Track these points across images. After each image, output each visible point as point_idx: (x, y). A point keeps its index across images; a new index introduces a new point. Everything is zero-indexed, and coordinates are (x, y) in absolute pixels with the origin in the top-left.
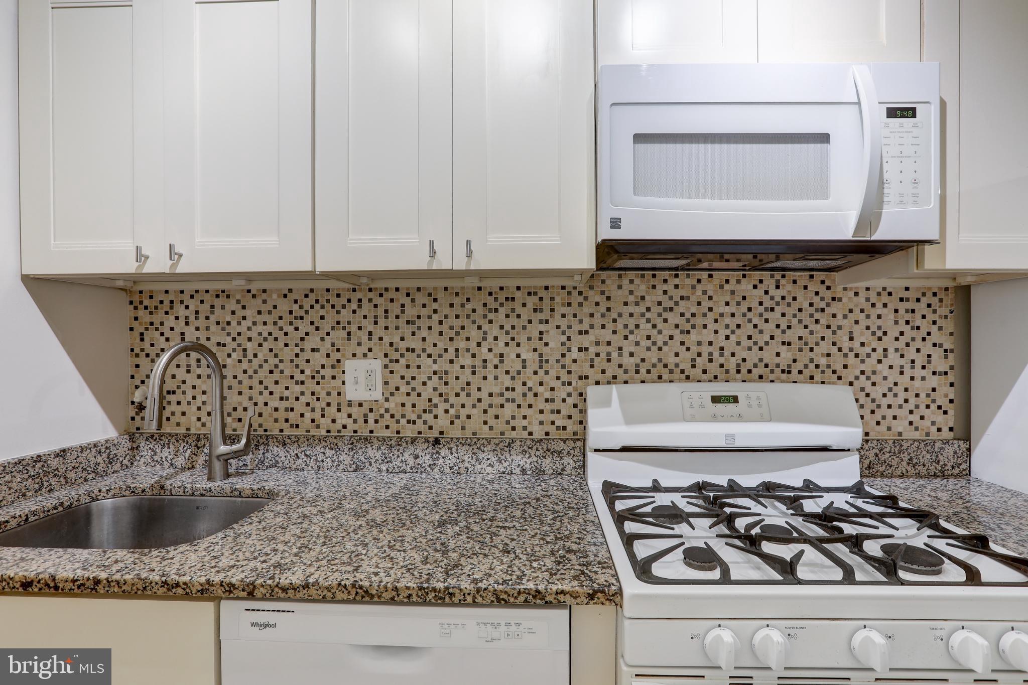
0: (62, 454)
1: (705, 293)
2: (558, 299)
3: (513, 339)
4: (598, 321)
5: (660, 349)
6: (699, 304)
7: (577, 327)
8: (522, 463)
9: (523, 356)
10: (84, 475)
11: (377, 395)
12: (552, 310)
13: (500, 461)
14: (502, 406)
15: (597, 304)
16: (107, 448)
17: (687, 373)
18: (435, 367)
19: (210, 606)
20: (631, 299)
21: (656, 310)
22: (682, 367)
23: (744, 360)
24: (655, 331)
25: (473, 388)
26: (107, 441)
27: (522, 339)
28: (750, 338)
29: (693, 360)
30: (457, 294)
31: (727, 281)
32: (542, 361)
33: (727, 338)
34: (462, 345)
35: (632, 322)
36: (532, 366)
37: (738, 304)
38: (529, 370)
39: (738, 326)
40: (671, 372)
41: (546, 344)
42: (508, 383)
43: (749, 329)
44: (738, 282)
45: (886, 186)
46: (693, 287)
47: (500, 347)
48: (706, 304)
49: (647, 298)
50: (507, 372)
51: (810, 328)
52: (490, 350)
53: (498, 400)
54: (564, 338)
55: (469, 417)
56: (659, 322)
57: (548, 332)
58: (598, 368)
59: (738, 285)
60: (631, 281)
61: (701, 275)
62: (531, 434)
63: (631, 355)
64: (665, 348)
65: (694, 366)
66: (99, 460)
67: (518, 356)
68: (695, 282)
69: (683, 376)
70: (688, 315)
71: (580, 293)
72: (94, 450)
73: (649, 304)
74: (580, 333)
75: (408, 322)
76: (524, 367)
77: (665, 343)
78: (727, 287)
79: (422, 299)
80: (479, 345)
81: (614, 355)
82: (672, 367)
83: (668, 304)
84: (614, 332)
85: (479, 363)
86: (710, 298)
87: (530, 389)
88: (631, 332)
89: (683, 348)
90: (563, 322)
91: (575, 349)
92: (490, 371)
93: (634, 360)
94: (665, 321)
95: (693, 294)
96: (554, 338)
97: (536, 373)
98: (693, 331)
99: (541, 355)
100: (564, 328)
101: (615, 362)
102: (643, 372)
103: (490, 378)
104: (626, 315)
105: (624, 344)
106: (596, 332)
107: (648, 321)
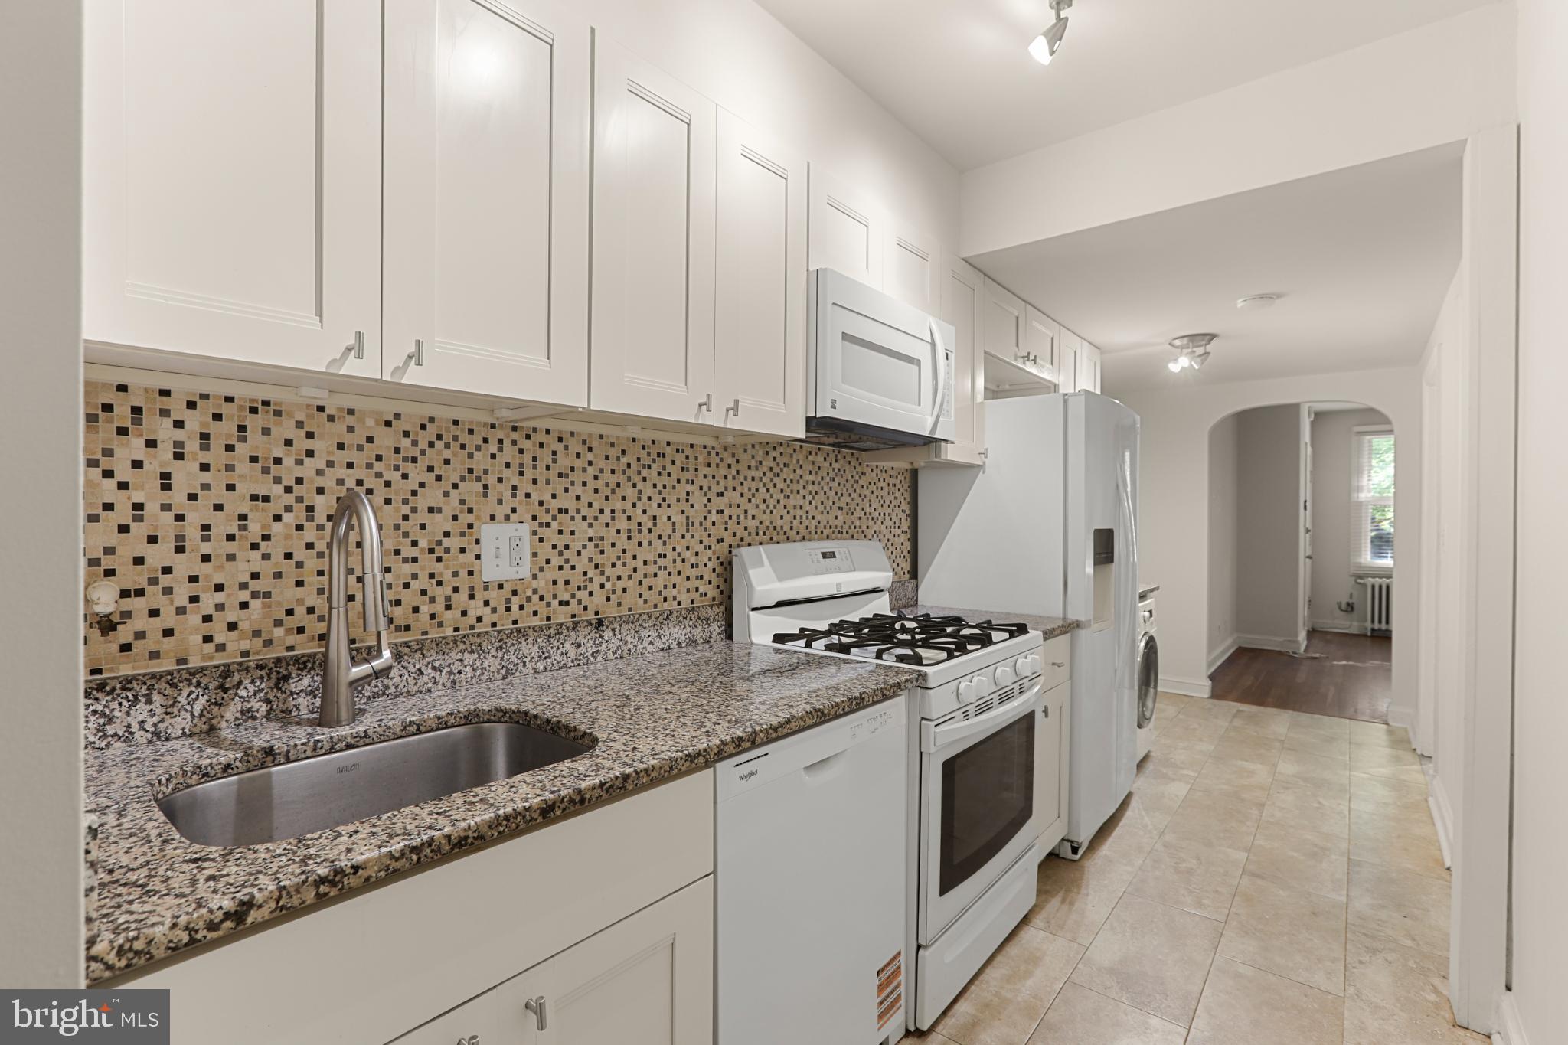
1: (798, 461)
2: (700, 459)
3: (664, 500)
4: (730, 483)
5: (771, 512)
6: (795, 471)
7: (715, 489)
8: (678, 636)
9: (673, 519)
11: (525, 572)
12: (696, 470)
13: (659, 637)
14: (655, 575)
15: (729, 466)
17: (787, 534)
18: (591, 533)
20: (753, 463)
22: (784, 529)
23: (819, 522)
24: (768, 495)
25: (629, 555)
27: (672, 500)
28: (822, 503)
29: (792, 522)
30: (612, 445)
32: (690, 524)
33: (810, 503)
34: (618, 505)
35: (753, 485)
36: (681, 529)
38: (678, 534)
39: (816, 493)
40: (778, 534)
41: (692, 506)
42: (661, 550)
43: (821, 497)
46: (791, 456)
47: (653, 509)
49: (764, 463)
50: (660, 537)
51: (852, 496)
52: (644, 512)
53: (653, 569)
54: (705, 501)
55: (624, 590)
56: (771, 486)
57: (693, 493)
58: (730, 531)
62: (679, 603)
63: (753, 517)
64: (775, 512)
67: (669, 518)
68: (792, 452)
69: (785, 537)
70: (788, 482)
71: (717, 454)
73: (765, 470)
74: (718, 494)
75: (560, 475)
76: (674, 531)
77: (775, 507)
78: (810, 458)
79: (575, 446)
80: (634, 505)
81: (742, 517)
82: (778, 529)
83: (777, 470)
84: (742, 495)
85: (634, 527)
86: (801, 467)
87: (679, 555)
88: (753, 495)
89: (786, 511)
90: (705, 484)
91: (714, 512)
92: (645, 536)
93: (756, 523)
94: (775, 485)
95: (792, 461)
96: (698, 500)
97: (683, 537)
98: (792, 496)
99: (688, 518)
100: (705, 489)
101: (742, 525)
102: (761, 533)
103: (645, 543)
104: (750, 479)
105: (749, 507)
106: (729, 494)
107: (764, 485)
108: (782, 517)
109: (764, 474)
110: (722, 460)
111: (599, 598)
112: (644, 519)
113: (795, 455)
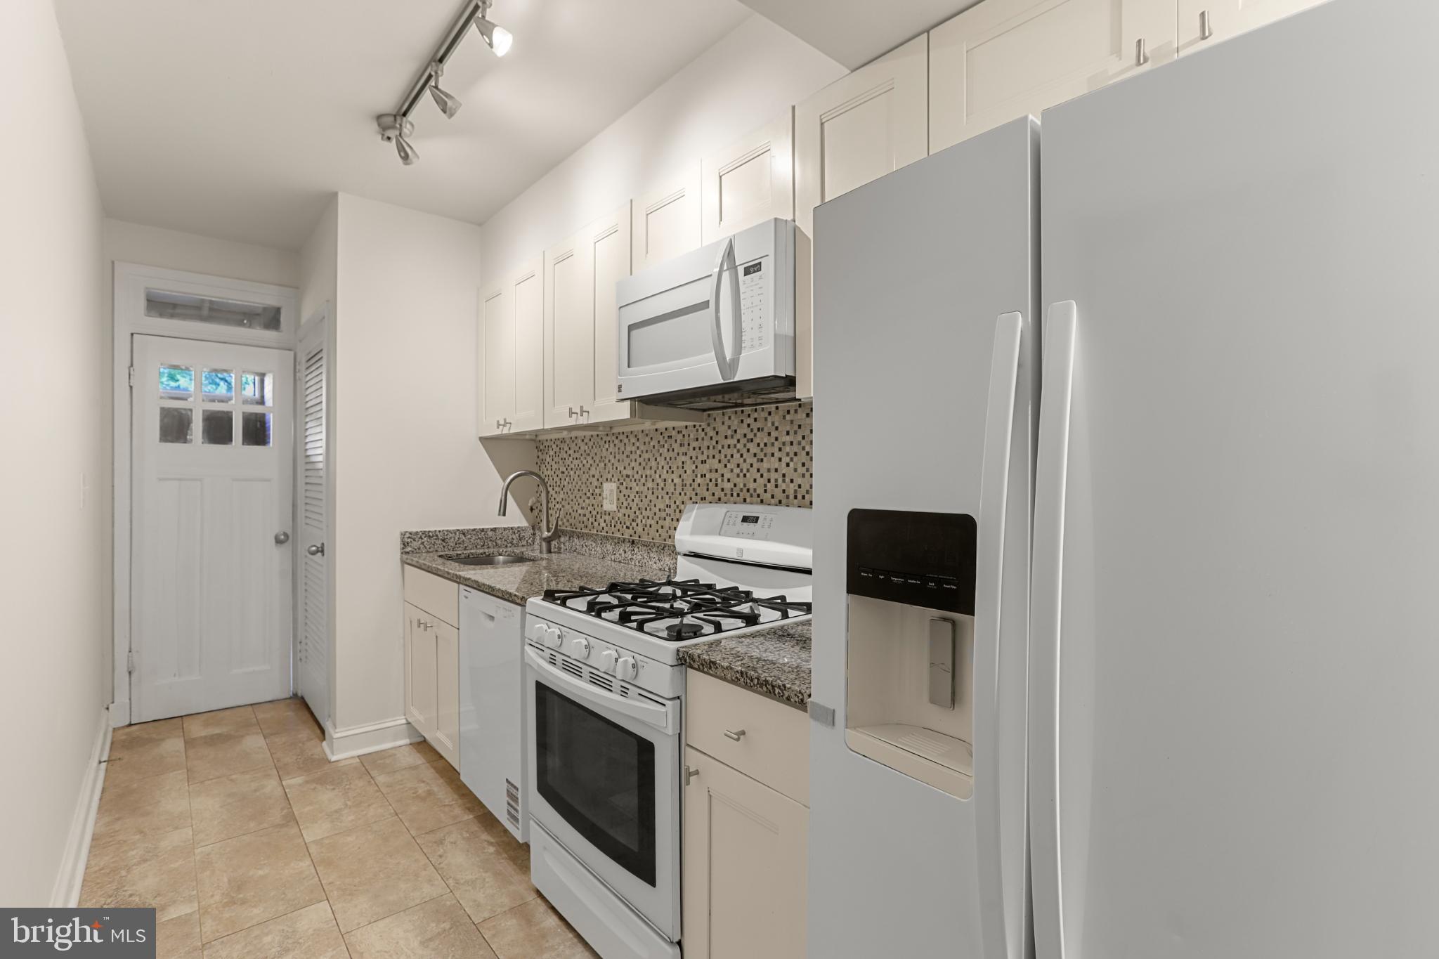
0: (494, 530)
1: (773, 424)
2: (692, 436)
3: (670, 468)
4: (711, 452)
5: (745, 475)
6: (769, 434)
7: (701, 458)
9: (675, 481)
10: (505, 543)
11: (614, 508)
12: (689, 445)
13: (659, 560)
14: (665, 519)
15: (711, 438)
16: (518, 531)
17: (761, 498)
18: (637, 489)
20: (729, 433)
21: (743, 441)
22: (758, 492)
23: (800, 486)
24: (742, 460)
25: (653, 504)
26: (519, 527)
27: (674, 468)
28: (803, 465)
29: (765, 486)
31: (788, 412)
32: (684, 485)
33: (788, 465)
34: (648, 472)
35: (729, 452)
36: (679, 489)
37: (796, 433)
38: (677, 492)
39: (796, 454)
40: (751, 496)
41: (686, 472)
42: (667, 503)
44: (796, 411)
46: (766, 419)
47: (665, 474)
48: (774, 434)
49: (738, 431)
52: (660, 476)
53: (663, 514)
54: (694, 468)
55: (650, 526)
56: (744, 451)
57: (686, 462)
58: (710, 492)
59: (796, 415)
60: (730, 418)
61: (771, 408)
63: (729, 480)
64: (748, 475)
65: (765, 491)
66: (514, 537)
67: (673, 481)
68: (766, 415)
69: (759, 499)
70: (762, 445)
71: (703, 430)
72: (511, 531)
73: (738, 437)
74: (702, 462)
75: (627, 456)
76: (675, 489)
77: (748, 471)
78: (788, 417)
79: (633, 440)
80: (655, 472)
81: (719, 480)
82: (752, 491)
83: (750, 436)
84: (720, 461)
85: (655, 486)
86: (777, 428)
87: (678, 507)
88: (729, 461)
89: (759, 474)
90: (693, 454)
91: (699, 476)
92: (660, 493)
93: (730, 485)
94: (748, 450)
95: (766, 425)
96: (689, 467)
97: (680, 494)
98: (765, 459)
99: (683, 481)
100: (694, 459)
101: (720, 486)
102: (735, 494)
103: (660, 497)
104: (726, 447)
105: (725, 471)
106: (710, 461)
107: (738, 451)
108: (755, 481)
109: (738, 441)
110: (706, 434)
111: (640, 529)
112: (659, 481)
113: (769, 418)
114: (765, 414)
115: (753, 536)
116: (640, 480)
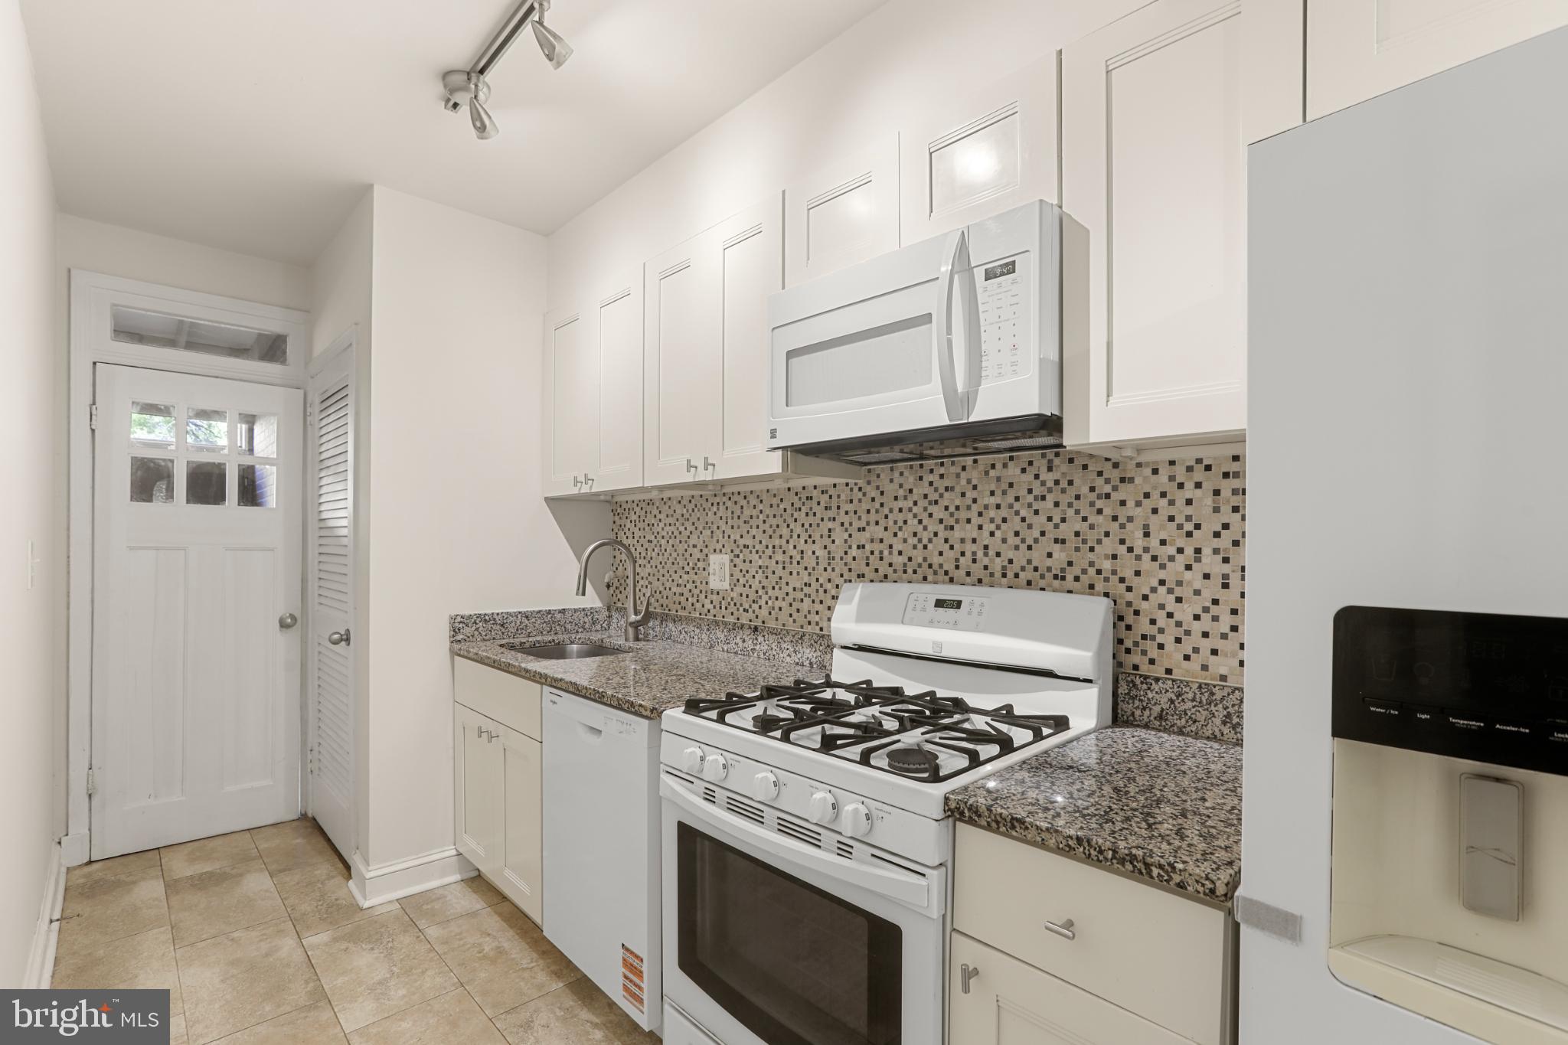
0: (563, 611)
1: (969, 481)
2: (843, 497)
3: (810, 536)
4: (873, 517)
5: (925, 547)
6: (963, 495)
7: (857, 524)
8: (810, 656)
9: (817, 554)
10: (576, 628)
11: (726, 585)
12: (838, 507)
13: (795, 652)
14: (802, 600)
15: (873, 500)
16: (591, 613)
17: (950, 575)
18: (760, 562)
19: (539, 686)
20: (901, 493)
21: (922, 503)
22: (945, 568)
23: (1011, 561)
24: (921, 527)
25: (784, 581)
26: (591, 608)
27: (816, 536)
28: (1017, 534)
29: (957, 560)
30: (775, 495)
31: (993, 466)
32: (831, 558)
33: (992, 534)
34: (777, 542)
35: (900, 517)
36: (823, 564)
37: (1004, 493)
38: (821, 567)
39: (1004, 520)
40: (935, 573)
41: (833, 542)
42: (806, 579)
43: (1015, 523)
44: (1005, 466)
45: (984, 358)
46: (958, 476)
47: (801, 546)
48: (970, 494)
49: (915, 491)
50: (806, 568)
51: (1090, 521)
52: (795, 547)
53: (800, 595)
54: (846, 536)
55: (780, 609)
56: (924, 516)
57: (835, 529)
58: (872, 567)
59: (1005, 470)
60: (901, 474)
61: (966, 461)
62: (821, 629)
63: (900, 553)
64: (930, 546)
65: (957, 567)
66: (586, 620)
67: (814, 553)
68: (959, 470)
69: (947, 578)
70: (952, 509)
71: (860, 489)
72: (583, 613)
73: (915, 498)
74: (859, 530)
75: (745, 522)
76: (818, 564)
77: (930, 541)
78: (992, 473)
79: (754, 501)
80: (788, 542)
81: (886, 553)
82: (936, 567)
83: (933, 496)
84: (886, 529)
85: (788, 560)
86: (975, 487)
87: (821, 586)
88: (900, 529)
89: (947, 546)
90: (846, 520)
91: (854, 547)
92: (795, 568)
93: (903, 559)
94: (931, 515)
95: (958, 483)
96: (840, 536)
97: (825, 569)
98: (956, 527)
99: (829, 553)
100: (846, 525)
101: (886, 561)
102: (910, 571)
103: (795, 573)
104: (896, 510)
105: (894, 541)
106: (872, 528)
107: (915, 516)
108: (941, 553)
109: (915, 503)
110: (864, 494)
111: (764, 612)
112: (794, 553)
113: (963, 474)
114: (954, 470)
115: (955, 625)
116: (764, 552)
